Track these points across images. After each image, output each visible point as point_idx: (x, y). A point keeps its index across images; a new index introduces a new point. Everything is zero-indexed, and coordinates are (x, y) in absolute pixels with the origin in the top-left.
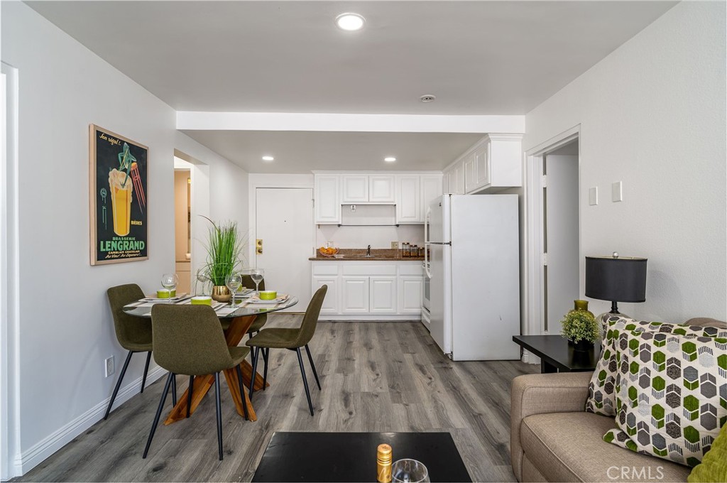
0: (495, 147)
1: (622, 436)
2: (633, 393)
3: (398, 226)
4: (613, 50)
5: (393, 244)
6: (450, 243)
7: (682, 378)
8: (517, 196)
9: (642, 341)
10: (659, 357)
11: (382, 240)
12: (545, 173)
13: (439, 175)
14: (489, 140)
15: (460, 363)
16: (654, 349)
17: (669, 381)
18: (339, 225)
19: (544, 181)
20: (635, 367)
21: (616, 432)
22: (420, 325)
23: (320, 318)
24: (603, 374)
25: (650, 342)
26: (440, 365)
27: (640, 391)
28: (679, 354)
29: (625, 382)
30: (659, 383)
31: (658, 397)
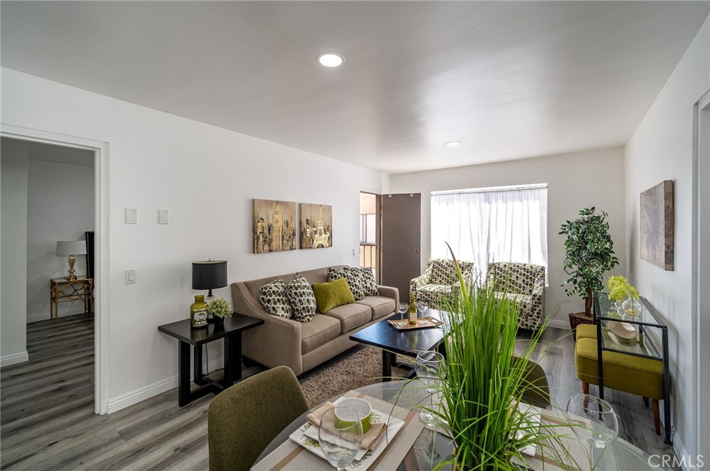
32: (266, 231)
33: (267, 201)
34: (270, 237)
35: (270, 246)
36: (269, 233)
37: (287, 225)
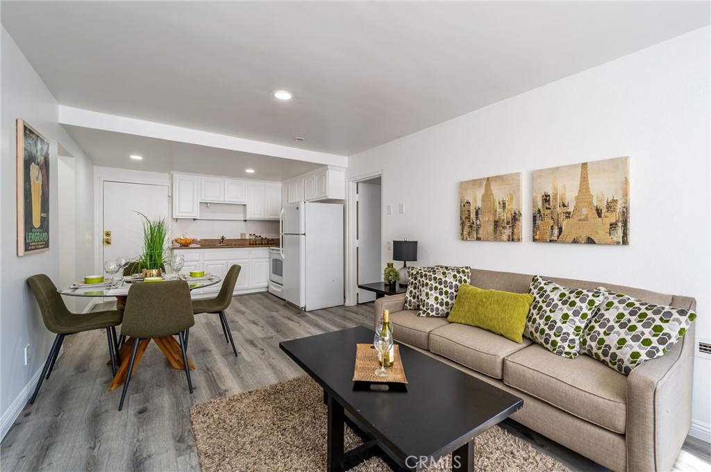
0: (331, 174)
1: (424, 312)
2: (427, 294)
3: (245, 221)
4: (400, 137)
5: (242, 235)
6: (305, 234)
7: (443, 285)
8: (342, 205)
9: (428, 274)
10: (435, 279)
11: (233, 233)
12: (357, 193)
13: (279, 185)
14: (327, 169)
15: (311, 312)
16: (433, 276)
17: (439, 287)
18: (194, 219)
19: (357, 197)
20: (427, 284)
21: (421, 312)
22: (268, 294)
23: (234, 293)
24: (411, 292)
25: (431, 273)
26: (299, 315)
27: (430, 292)
28: (441, 276)
29: (424, 291)
30: (436, 288)
31: (436, 293)
32: (473, 216)
33: (474, 181)
34: (478, 222)
35: (477, 233)
36: (477, 218)
37: (504, 207)
